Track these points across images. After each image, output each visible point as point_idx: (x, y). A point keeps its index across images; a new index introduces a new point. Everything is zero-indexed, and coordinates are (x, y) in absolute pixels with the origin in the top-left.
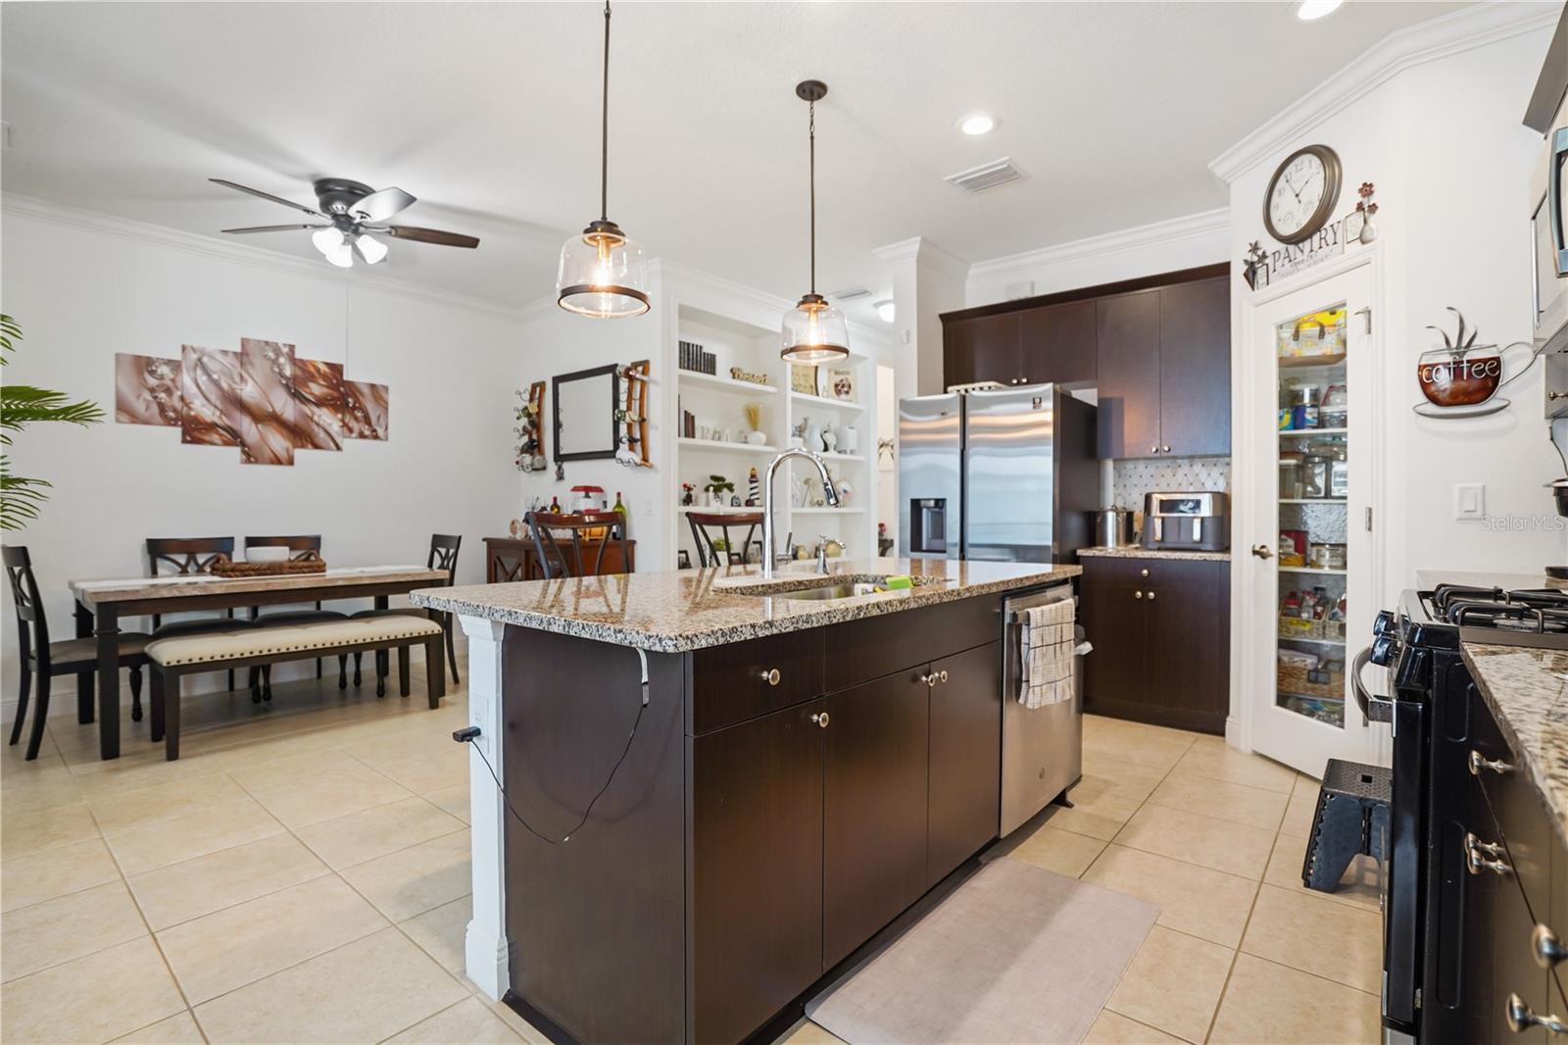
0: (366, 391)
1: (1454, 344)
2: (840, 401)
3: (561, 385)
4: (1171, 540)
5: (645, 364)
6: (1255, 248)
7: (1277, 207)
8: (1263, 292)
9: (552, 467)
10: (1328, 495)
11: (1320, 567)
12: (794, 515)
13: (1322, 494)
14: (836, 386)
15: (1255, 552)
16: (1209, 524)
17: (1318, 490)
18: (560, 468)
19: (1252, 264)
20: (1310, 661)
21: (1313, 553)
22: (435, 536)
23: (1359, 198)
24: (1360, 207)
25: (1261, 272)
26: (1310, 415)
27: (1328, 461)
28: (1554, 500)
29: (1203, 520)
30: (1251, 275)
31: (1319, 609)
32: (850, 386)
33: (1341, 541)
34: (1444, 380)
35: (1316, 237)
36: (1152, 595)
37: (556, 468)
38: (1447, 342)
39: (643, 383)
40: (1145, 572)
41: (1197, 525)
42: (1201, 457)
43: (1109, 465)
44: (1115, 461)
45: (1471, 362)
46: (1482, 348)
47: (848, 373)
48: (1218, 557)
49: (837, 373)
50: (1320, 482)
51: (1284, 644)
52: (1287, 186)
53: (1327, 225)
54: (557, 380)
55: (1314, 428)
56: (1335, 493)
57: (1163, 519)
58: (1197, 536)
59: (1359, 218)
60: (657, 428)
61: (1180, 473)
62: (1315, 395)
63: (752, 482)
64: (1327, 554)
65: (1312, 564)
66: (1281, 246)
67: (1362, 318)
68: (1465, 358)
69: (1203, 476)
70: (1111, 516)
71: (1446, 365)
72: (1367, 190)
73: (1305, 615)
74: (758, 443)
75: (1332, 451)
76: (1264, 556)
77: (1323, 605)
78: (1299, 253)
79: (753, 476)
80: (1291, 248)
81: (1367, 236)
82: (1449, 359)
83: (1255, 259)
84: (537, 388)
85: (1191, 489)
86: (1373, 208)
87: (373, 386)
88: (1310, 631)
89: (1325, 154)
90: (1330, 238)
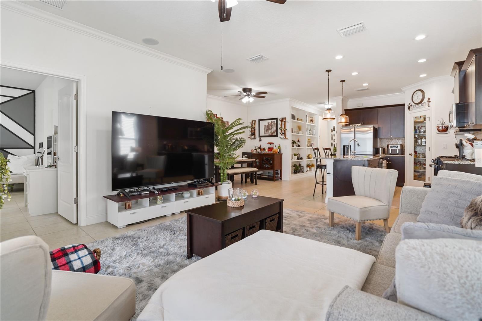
0: (226, 123)
1: (442, 123)
2: (311, 124)
3: (261, 121)
4: (393, 153)
5: (285, 118)
6: (410, 104)
7: (414, 98)
8: (411, 111)
9: (258, 138)
10: (421, 145)
11: (420, 158)
12: (307, 149)
13: (420, 145)
14: (310, 120)
15: (410, 155)
16: (400, 150)
17: (419, 144)
18: (260, 139)
19: (409, 106)
20: (418, 174)
21: (418, 155)
22: (243, 153)
23: (428, 100)
24: (428, 101)
25: (411, 108)
26: (418, 131)
27: (421, 139)
28: (455, 146)
29: (399, 149)
30: (409, 108)
31: (420, 165)
32: (313, 120)
33: (424, 153)
34: (440, 128)
35: (421, 104)
36: (390, 162)
37: (259, 139)
38: (441, 123)
39: (285, 122)
40: (389, 158)
41: (398, 150)
42: (397, 138)
43: (379, 139)
44: (380, 138)
45: (444, 126)
46: (446, 124)
47: (313, 117)
48: (402, 156)
49: (310, 118)
50: (420, 143)
51: (415, 171)
52: (416, 95)
53: (422, 103)
54: (260, 120)
55: (419, 133)
56: (423, 144)
57: (391, 149)
58: (398, 152)
59: (428, 103)
60: (288, 131)
61: (393, 141)
62: (419, 127)
63: (298, 142)
64: (421, 155)
65: (418, 157)
66: (415, 104)
67: (428, 118)
68: (443, 125)
69: (397, 141)
70: (380, 149)
71: (441, 126)
72: (429, 99)
73: (417, 166)
74: (301, 134)
75: (422, 137)
76: (411, 155)
77: (420, 164)
78: (418, 106)
79: (298, 140)
80: (416, 105)
81: (429, 106)
82: (441, 125)
83: (410, 105)
84: (253, 122)
85: (395, 144)
86: (430, 102)
87: (227, 122)
88: (418, 169)
89: (422, 91)
90: (423, 105)
